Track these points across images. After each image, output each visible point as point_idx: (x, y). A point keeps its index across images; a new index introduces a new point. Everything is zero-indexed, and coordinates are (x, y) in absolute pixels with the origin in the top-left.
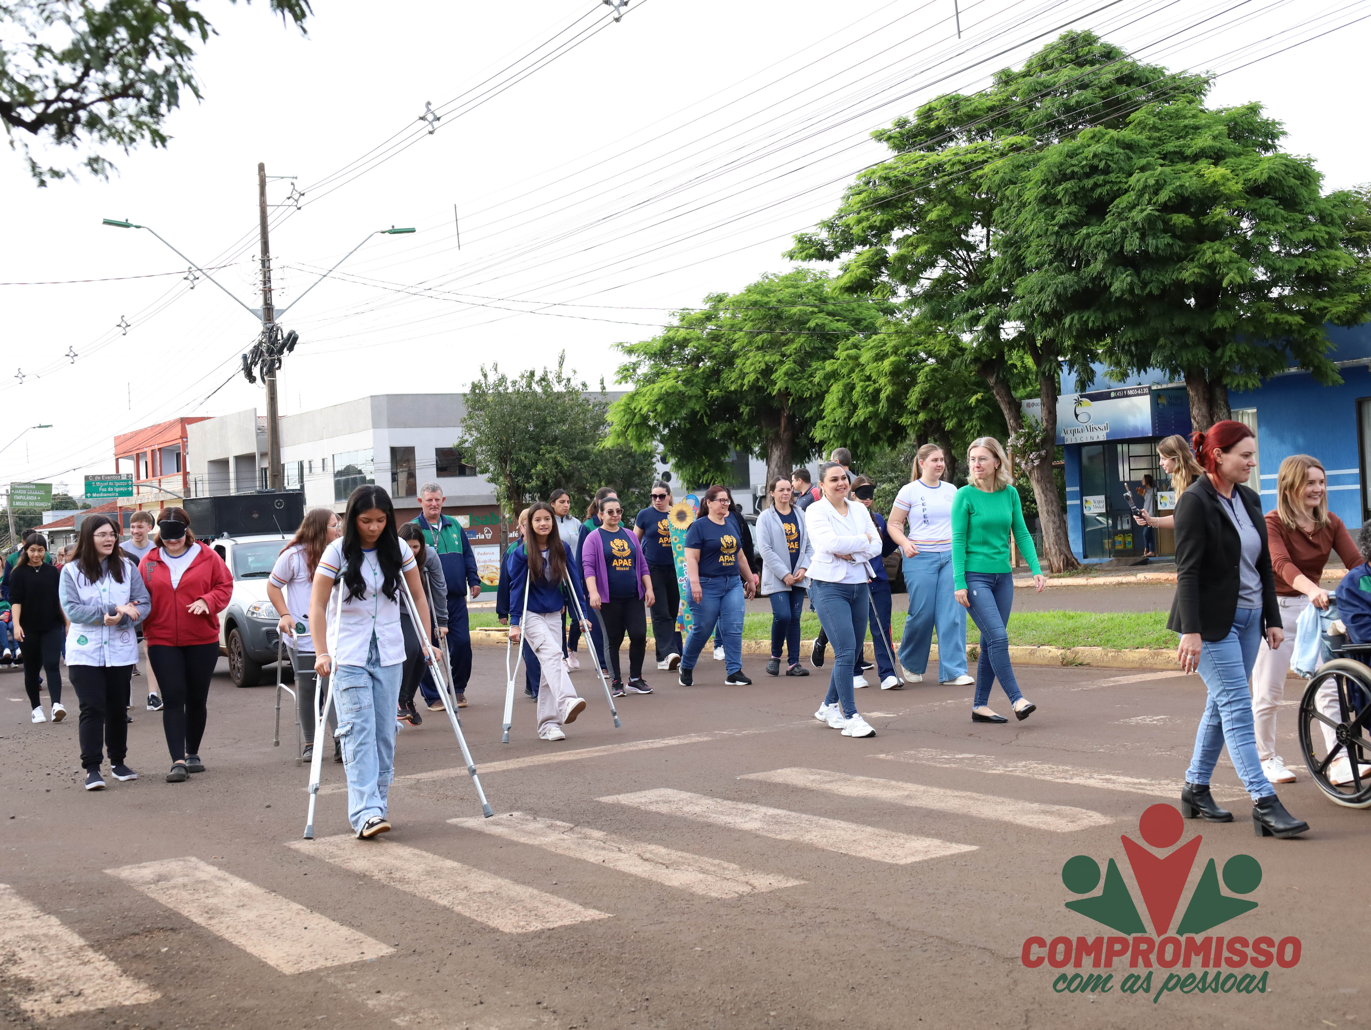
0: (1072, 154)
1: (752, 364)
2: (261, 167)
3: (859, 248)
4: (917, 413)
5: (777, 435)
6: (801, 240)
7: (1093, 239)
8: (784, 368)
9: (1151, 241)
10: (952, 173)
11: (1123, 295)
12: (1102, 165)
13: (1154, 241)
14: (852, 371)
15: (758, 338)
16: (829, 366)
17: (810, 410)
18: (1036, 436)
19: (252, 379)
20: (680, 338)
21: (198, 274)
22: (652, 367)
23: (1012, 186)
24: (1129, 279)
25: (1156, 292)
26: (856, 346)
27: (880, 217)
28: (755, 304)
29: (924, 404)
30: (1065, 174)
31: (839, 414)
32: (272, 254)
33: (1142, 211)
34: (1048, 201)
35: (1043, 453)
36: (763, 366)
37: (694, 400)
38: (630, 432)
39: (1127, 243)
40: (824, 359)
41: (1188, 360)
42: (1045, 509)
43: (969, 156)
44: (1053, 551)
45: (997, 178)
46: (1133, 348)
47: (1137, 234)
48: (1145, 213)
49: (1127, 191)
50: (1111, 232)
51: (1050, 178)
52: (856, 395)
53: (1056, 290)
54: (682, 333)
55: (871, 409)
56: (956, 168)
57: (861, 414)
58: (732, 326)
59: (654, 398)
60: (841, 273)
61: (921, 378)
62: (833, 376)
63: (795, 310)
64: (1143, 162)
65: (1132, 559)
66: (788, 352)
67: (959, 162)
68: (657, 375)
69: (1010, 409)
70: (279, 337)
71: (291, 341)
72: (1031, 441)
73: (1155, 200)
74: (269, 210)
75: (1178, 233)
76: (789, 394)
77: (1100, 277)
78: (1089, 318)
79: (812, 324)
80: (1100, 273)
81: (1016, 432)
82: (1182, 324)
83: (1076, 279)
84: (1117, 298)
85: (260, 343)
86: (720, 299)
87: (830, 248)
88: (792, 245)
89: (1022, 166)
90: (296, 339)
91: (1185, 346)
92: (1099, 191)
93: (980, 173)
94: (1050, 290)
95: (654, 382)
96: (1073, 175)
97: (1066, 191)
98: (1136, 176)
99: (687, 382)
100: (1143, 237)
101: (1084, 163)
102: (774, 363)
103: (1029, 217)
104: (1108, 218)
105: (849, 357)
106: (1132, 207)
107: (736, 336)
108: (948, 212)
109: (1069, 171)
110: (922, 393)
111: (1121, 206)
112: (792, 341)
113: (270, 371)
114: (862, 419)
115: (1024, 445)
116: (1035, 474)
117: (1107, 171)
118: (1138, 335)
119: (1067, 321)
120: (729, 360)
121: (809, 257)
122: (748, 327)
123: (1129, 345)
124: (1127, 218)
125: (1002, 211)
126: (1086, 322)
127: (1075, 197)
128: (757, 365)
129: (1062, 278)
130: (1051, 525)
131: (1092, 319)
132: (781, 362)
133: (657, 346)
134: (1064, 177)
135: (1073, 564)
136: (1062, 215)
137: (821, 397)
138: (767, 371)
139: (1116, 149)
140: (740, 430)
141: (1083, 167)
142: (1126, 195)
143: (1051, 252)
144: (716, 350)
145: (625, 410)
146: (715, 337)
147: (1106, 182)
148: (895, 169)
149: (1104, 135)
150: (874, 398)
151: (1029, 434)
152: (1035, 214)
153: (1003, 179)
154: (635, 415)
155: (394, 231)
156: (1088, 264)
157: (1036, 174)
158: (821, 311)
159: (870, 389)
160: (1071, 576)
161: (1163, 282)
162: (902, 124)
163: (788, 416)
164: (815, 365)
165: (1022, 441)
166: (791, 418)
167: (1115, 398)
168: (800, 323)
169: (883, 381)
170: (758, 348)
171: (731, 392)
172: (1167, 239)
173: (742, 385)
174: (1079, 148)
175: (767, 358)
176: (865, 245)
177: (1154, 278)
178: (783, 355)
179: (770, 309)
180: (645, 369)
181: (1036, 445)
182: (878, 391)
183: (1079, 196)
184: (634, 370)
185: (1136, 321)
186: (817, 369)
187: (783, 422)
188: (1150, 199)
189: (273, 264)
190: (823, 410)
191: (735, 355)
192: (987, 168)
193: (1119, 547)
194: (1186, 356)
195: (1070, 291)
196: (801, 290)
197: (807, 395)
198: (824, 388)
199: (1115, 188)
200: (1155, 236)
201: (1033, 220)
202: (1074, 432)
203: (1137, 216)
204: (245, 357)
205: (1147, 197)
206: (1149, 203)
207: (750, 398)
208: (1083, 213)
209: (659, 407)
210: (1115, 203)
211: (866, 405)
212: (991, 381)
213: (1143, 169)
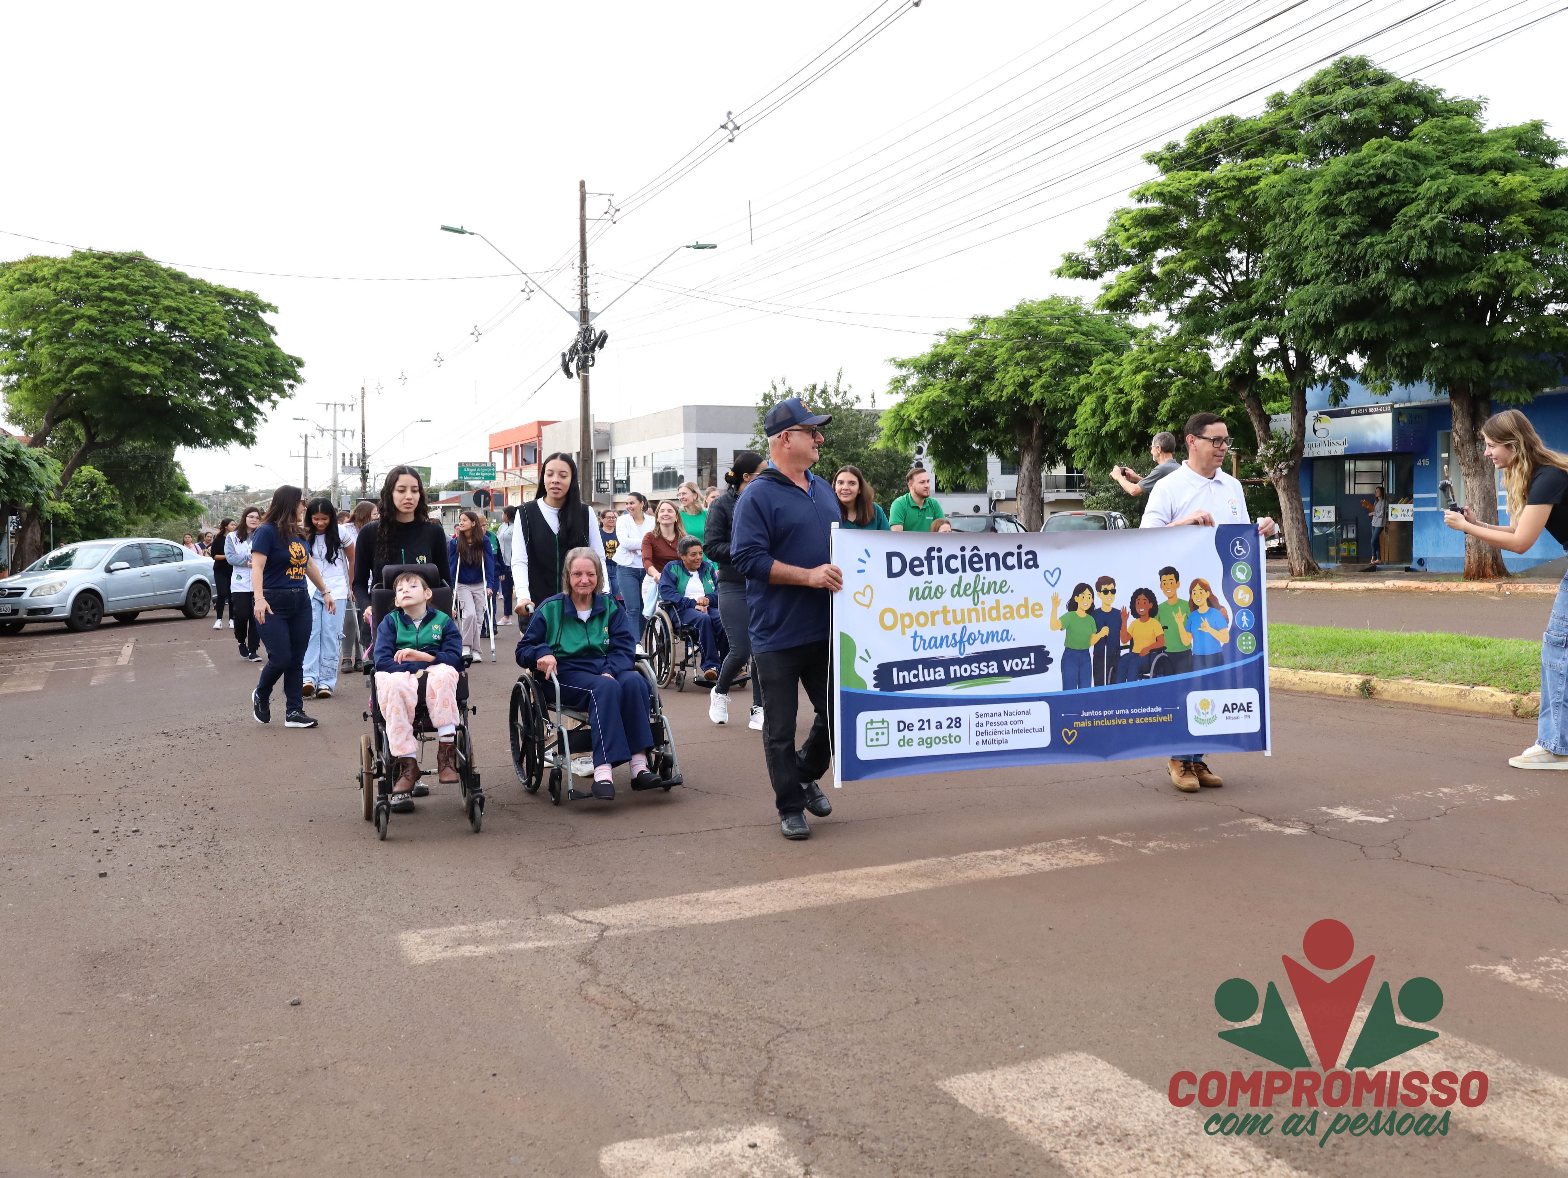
0: (1358, 164)
1: (1011, 377)
2: (582, 184)
3: (1122, 268)
4: (1165, 424)
5: (1029, 443)
6: (1068, 259)
7: (1377, 248)
8: (1041, 381)
9: (1440, 251)
10: (1225, 189)
11: (1404, 305)
12: (1390, 174)
13: (1443, 250)
14: (1105, 384)
15: (1018, 354)
16: (1083, 380)
17: (1061, 420)
18: (1286, 447)
19: (569, 375)
20: (947, 353)
21: (533, 286)
22: (920, 380)
23: (1289, 199)
24: (1413, 288)
25: (1438, 303)
26: (1109, 362)
27: (1151, 233)
28: (1016, 324)
29: (1173, 416)
30: (1350, 183)
31: (1092, 423)
32: (589, 262)
33: (1432, 219)
34: (1330, 211)
35: (1292, 463)
36: (1021, 379)
37: (957, 409)
38: (899, 435)
39: (1413, 251)
40: (1078, 375)
41: (1462, 373)
42: (1289, 516)
43: (1244, 172)
44: (1295, 555)
45: (1274, 192)
46: (1405, 360)
47: (1426, 243)
48: (1436, 220)
49: (1413, 200)
50: (1396, 241)
51: (1333, 187)
52: (1108, 406)
53: (1334, 300)
54: (949, 350)
55: (1122, 419)
56: (1230, 184)
57: (1113, 423)
58: (993, 344)
59: (921, 406)
60: (1103, 292)
61: (1173, 390)
62: (1087, 389)
63: (1053, 329)
64: (1432, 171)
65: (1360, 566)
66: (1045, 368)
67: (1234, 178)
68: (925, 386)
69: (1260, 421)
70: (593, 337)
71: (602, 340)
72: (1281, 451)
73: (1446, 207)
74: (588, 224)
75: (1468, 242)
76: (1044, 405)
77: (1379, 287)
78: (1364, 329)
79: (1068, 342)
80: (1380, 283)
81: (1265, 443)
82: (1458, 337)
83: (1355, 289)
84: (1396, 308)
85: (577, 342)
86: (983, 321)
87: (1095, 268)
88: (1060, 263)
89: (1300, 179)
90: (605, 337)
91: (1459, 359)
92: (1383, 201)
93: (1254, 188)
94: (1328, 300)
95: (921, 392)
96: (1358, 185)
97: (1350, 200)
98: (1426, 185)
99: (952, 392)
100: (1430, 247)
101: (1371, 171)
102: (1032, 377)
103: (1309, 228)
104: (1395, 227)
105: (1103, 371)
106: (1420, 215)
107: (997, 353)
108: (1219, 228)
109: (1355, 180)
110: (1173, 404)
111: (1409, 214)
112: (1049, 357)
113: (584, 367)
114: (1114, 428)
115: (1273, 455)
116: (1282, 483)
117: (1393, 181)
118: (1412, 347)
119: (1341, 332)
120: (989, 375)
121: (1076, 275)
122: (1009, 344)
123: (1401, 358)
124: (1415, 226)
125: (1275, 226)
126: (1360, 334)
127: (1358, 208)
128: (1016, 379)
129: (1341, 287)
130: (1294, 531)
131: (1368, 329)
132: (1039, 376)
133: (926, 360)
134: (1349, 186)
135: (1314, 569)
136: (1344, 225)
137: (1073, 409)
138: (1025, 385)
139: (1404, 159)
140: (997, 437)
141: (1369, 177)
142: (1414, 204)
143: (1328, 263)
144: (978, 364)
145: (894, 417)
146: (978, 354)
147: (1392, 192)
148: (1169, 185)
149: (1390, 146)
150: (1126, 409)
151: (1279, 445)
152: (1315, 224)
153: (1280, 191)
154: (903, 420)
155: (698, 247)
156: (1366, 274)
157: (1318, 186)
158: (1076, 332)
159: (1123, 401)
160: (1314, 580)
161: (1446, 293)
162: (1171, 147)
163: (1040, 426)
164: (1069, 379)
165: (1271, 452)
166: (1043, 428)
167: (1355, 415)
168: (1056, 342)
169: (1135, 393)
170: (1017, 364)
171: (991, 403)
172: (1456, 249)
173: (1001, 396)
174: (1364, 158)
175: (1025, 372)
176: (1128, 265)
177: (1437, 288)
178: (1041, 371)
179: (1030, 328)
180: (914, 381)
181: (1286, 455)
182: (1130, 403)
183: (1363, 205)
184: (905, 382)
185: (1413, 332)
186: (1070, 383)
187: (1035, 432)
188: (1441, 207)
189: (589, 272)
190: (1075, 421)
191: (995, 370)
192: (1262, 184)
193: (1344, 554)
194: (1459, 369)
195: (1349, 301)
196: (1058, 313)
197: (1061, 405)
198: (1077, 400)
199: (1402, 197)
200: (1444, 246)
201: (1312, 230)
202: (1311, 446)
203: (1426, 223)
204: (564, 355)
205: (1437, 204)
206: (1440, 211)
207: (1007, 409)
208: (1366, 224)
209: (926, 415)
210: (1402, 211)
211: (1118, 417)
212: (1243, 394)
213: (1433, 178)
